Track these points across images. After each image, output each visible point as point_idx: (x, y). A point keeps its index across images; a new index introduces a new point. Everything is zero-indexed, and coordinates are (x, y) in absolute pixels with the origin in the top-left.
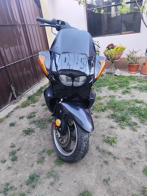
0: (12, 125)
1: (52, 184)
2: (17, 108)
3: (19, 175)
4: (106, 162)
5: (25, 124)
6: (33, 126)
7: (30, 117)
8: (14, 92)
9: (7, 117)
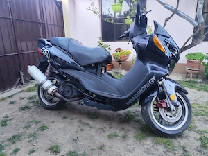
0: (12, 103)
1: (29, 141)
2: (22, 91)
3: (4, 135)
4: (82, 130)
5: (24, 103)
6: (31, 105)
7: (30, 98)
8: (22, 78)
9: (9, 97)
